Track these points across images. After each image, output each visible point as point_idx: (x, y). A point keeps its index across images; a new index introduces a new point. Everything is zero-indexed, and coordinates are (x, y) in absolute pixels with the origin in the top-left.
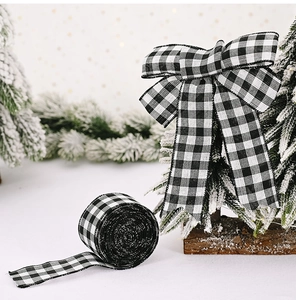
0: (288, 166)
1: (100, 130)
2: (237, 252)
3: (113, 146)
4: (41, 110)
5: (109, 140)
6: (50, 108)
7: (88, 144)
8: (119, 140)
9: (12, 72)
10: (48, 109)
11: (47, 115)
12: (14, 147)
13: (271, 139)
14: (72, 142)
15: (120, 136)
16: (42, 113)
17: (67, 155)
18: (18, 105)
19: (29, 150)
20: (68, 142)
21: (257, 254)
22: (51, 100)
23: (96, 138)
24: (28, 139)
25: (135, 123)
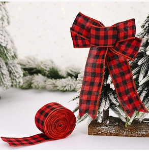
0: (143, 89)
1: (54, 75)
2: (116, 135)
3: (60, 83)
4: (24, 64)
5: (58, 80)
6: (29, 63)
7: (47, 82)
8: (63, 79)
9: (6, 40)
10: (28, 64)
11: (27, 67)
12: (6, 79)
13: (135, 74)
14: (39, 80)
15: (64, 78)
16: (25, 66)
17: (36, 86)
18: (8, 57)
19: (14, 81)
20: (37, 80)
21: (127, 136)
22: (30, 59)
23: (52, 79)
24: (13, 76)
25: (72, 71)
